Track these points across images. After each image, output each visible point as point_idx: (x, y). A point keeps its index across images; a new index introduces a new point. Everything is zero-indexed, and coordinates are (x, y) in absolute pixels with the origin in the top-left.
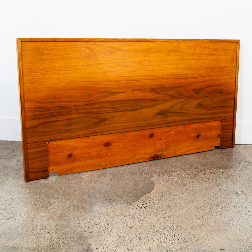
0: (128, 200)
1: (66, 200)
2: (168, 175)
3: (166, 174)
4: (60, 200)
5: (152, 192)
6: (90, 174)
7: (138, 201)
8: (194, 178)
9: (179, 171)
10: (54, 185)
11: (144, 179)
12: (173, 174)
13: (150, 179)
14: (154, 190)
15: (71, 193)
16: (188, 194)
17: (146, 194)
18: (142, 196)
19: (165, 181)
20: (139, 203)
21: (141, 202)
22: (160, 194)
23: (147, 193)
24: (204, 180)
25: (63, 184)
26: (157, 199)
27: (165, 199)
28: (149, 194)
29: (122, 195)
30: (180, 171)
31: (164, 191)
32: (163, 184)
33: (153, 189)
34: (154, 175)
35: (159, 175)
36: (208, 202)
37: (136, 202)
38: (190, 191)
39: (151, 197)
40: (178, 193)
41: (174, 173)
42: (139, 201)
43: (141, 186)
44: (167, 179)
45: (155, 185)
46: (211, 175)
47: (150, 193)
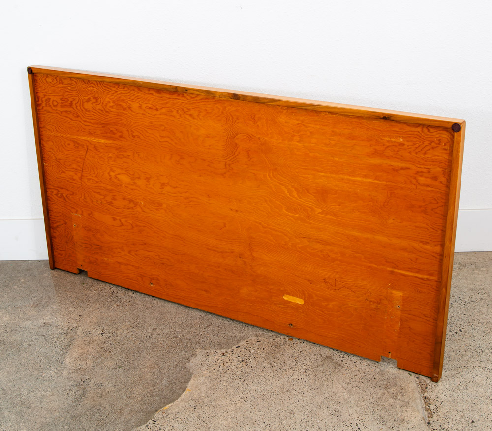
0: (130, 422)
1: (21, 424)
2: (224, 351)
3: (222, 348)
4: (10, 424)
5: (179, 400)
6: (81, 351)
7: (146, 425)
8: (271, 358)
9: (248, 340)
10: (10, 384)
11: (176, 363)
12: (234, 348)
13: (187, 364)
14: (184, 393)
15: (34, 406)
16: (242, 404)
17: (166, 404)
18: (157, 411)
19: (213, 368)
20: (147, 428)
21: (151, 426)
22: (193, 404)
23: (170, 403)
24: (288, 362)
25: (26, 381)
26: (182, 416)
27: (196, 418)
28: (172, 404)
29: (122, 409)
30: (250, 338)
31: (202, 394)
32: (206, 377)
33: (184, 390)
34: (199, 351)
35: (207, 351)
36: (271, 424)
37: (142, 426)
38: (249, 393)
39: (174, 411)
40: (225, 401)
41: (237, 346)
42: (148, 423)
43: (164, 383)
44: (219, 361)
45: (190, 381)
46: (305, 349)
47: (175, 403)
